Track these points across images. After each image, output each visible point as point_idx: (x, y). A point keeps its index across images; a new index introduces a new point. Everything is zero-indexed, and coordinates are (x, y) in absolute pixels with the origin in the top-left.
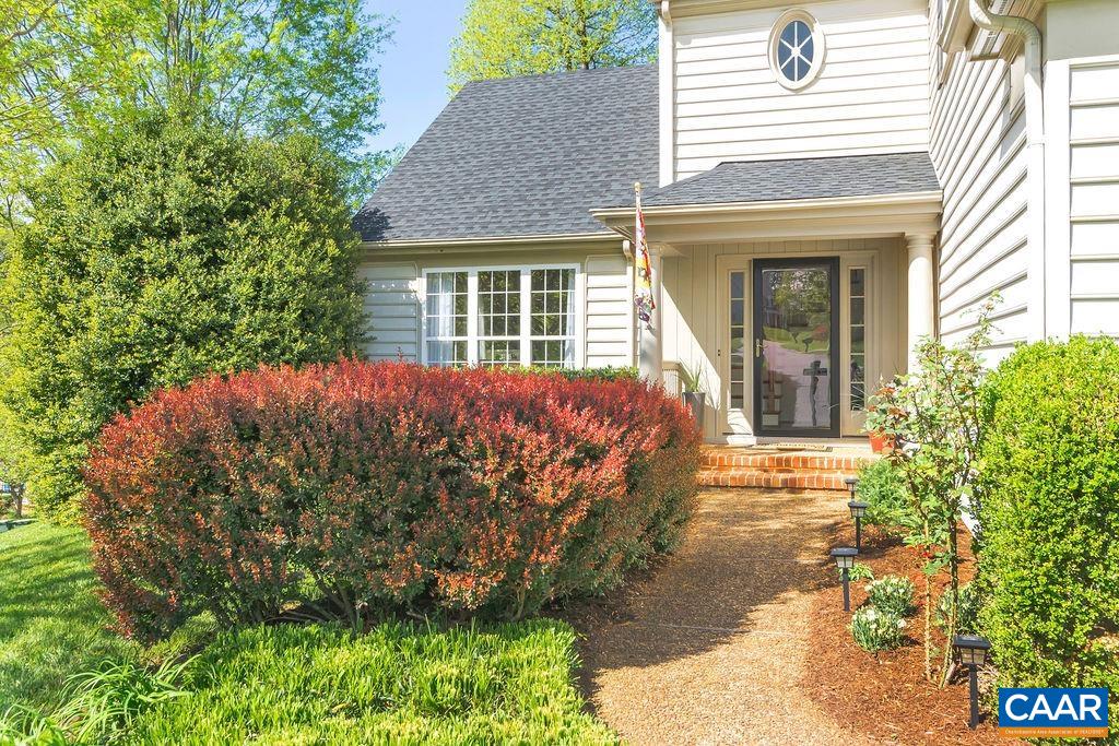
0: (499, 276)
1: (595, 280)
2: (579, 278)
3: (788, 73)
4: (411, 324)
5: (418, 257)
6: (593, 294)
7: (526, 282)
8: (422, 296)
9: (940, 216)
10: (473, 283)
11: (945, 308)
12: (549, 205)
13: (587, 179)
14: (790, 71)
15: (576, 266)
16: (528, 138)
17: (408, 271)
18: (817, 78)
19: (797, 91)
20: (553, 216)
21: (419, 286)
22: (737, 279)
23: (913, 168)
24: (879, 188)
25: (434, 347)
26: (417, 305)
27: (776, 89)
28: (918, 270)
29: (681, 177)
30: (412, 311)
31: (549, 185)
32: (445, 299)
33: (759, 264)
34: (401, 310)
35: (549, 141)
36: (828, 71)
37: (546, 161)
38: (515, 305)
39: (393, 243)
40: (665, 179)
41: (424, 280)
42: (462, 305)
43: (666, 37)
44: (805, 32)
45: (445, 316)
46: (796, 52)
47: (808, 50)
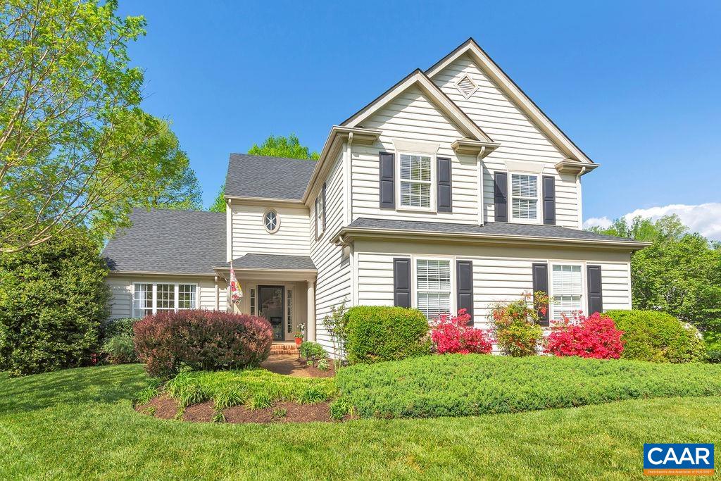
0: (166, 287)
1: (203, 289)
2: (197, 288)
3: (269, 227)
4: (128, 302)
5: (131, 278)
6: (202, 294)
7: (177, 289)
8: (133, 292)
9: (316, 277)
10: (155, 288)
11: (317, 297)
12: (184, 262)
13: (196, 253)
14: (271, 227)
15: (197, 284)
16: (167, 235)
17: (127, 282)
18: (278, 231)
19: (272, 234)
20: (186, 266)
21: (131, 288)
22: (252, 291)
23: (306, 262)
24: (300, 267)
25: (138, 311)
26: (130, 295)
27: (265, 232)
28: (310, 291)
29: (235, 258)
30: (128, 298)
31: (181, 254)
32: (142, 293)
33: (260, 287)
34: (123, 297)
35: (176, 237)
36: (281, 229)
37: (177, 245)
38: (172, 296)
39: (121, 272)
40: (229, 259)
41: (134, 286)
42: (150, 296)
43: (229, 210)
44: (274, 216)
45: (142, 300)
46: (271, 221)
47: (275, 221)
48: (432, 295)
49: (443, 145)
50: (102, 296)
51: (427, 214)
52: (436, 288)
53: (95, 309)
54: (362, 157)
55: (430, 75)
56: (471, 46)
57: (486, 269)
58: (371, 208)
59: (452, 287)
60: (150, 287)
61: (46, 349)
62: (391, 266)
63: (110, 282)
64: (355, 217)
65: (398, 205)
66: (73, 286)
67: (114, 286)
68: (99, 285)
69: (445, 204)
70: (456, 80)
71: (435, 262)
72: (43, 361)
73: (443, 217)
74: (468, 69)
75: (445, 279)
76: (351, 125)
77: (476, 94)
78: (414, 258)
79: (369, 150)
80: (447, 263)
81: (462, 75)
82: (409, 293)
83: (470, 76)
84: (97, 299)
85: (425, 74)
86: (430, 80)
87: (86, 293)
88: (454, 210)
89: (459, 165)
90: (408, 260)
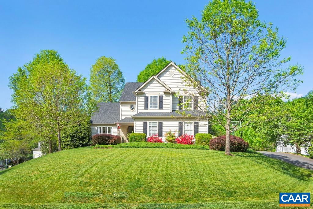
0: (105, 127)
2: (112, 128)
3: (131, 109)
4: (95, 132)
5: (96, 125)
6: (114, 129)
7: (107, 128)
10: (102, 128)
14: (132, 109)
19: (132, 111)
21: (96, 128)
22: (127, 128)
25: (98, 134)
26: (96, 130)
27: (130, 111)
29: (122, 119)
32: (99, 129)
33: (129, 127)
34: (94, 130)
36: (135, 110)
37: (108, 115)
38: (106, 130)
39: (94, 124)
40: (120, 119)
42: (101, 130)
43: (120, 105)
44: (133, 106)
45: (99, 131)
46: (132, 108)
47: (133, 108)
48: (152, 130)
49: (161, 92)
50: (89, 130)
51: (156, 110)
52: (154, 129)
53: (87, 134)
54: (140, 97)
55: (157, 76)
56: (172, 63)
57: (165, 123)
58: (142, 109)
59: (157, 128)
60: (101, 127)
61: (78, 143)
62: (143, 124)
63: (91, 127)
64: (138, 112)
65: (149, 109)
66: (83, 128)
67: (92, 127)
68: (89, 128)
69: (161, 107)
70: (168, 72)
71: (153, 123)
72: (78, 145)
73: (161, 111)
74: (172, 69)
75: (156, 127)
76: (136, 91)
77: (174, 75)
78: (148, 122)
79: (142, 96)
80: (156, 123)
81: (170, 71)
82: (147, 130)
83: (173, 71)
84: (88, 131)
85: (155, 76)
86: (157, 77)
87: (86, 130)
88: (164, 109)
89: (165, 97)
90: (147, 123)
